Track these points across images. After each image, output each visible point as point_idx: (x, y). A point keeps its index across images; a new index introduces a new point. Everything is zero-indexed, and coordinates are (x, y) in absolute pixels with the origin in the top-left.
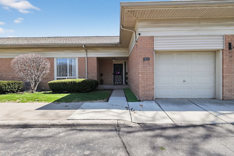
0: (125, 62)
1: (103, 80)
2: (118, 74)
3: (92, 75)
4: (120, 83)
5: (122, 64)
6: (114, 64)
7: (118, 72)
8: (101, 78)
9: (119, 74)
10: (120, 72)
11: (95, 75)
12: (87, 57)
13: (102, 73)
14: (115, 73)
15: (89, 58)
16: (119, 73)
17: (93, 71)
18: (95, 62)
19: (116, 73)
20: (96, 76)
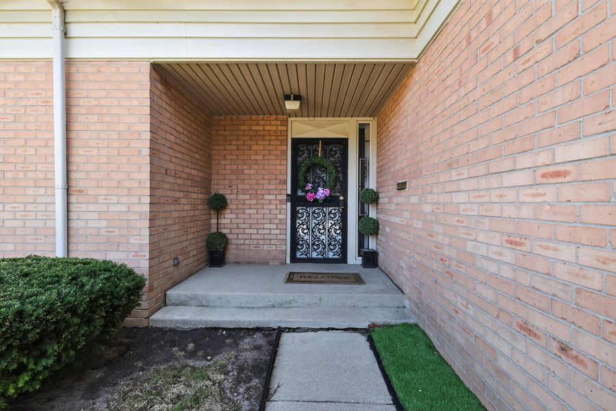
0: (362, 131)
1: (224, 236)
2: (315, 203)
3: (113, 208)
4: (331, 255)
5: (343, 143)
6: (297, 143)
7: (321, 190)
8: (214, 221)
9: (328, 201)
10: (332, 189)
11: (136, 208)
12: (68, 63)
13: (221, 192)
14: (300, 193)
15: (89, 69)
16: (322, 193)
17: (116, 176)
18: (135, 103)
19: (310, 197)
20: (141, 214)
